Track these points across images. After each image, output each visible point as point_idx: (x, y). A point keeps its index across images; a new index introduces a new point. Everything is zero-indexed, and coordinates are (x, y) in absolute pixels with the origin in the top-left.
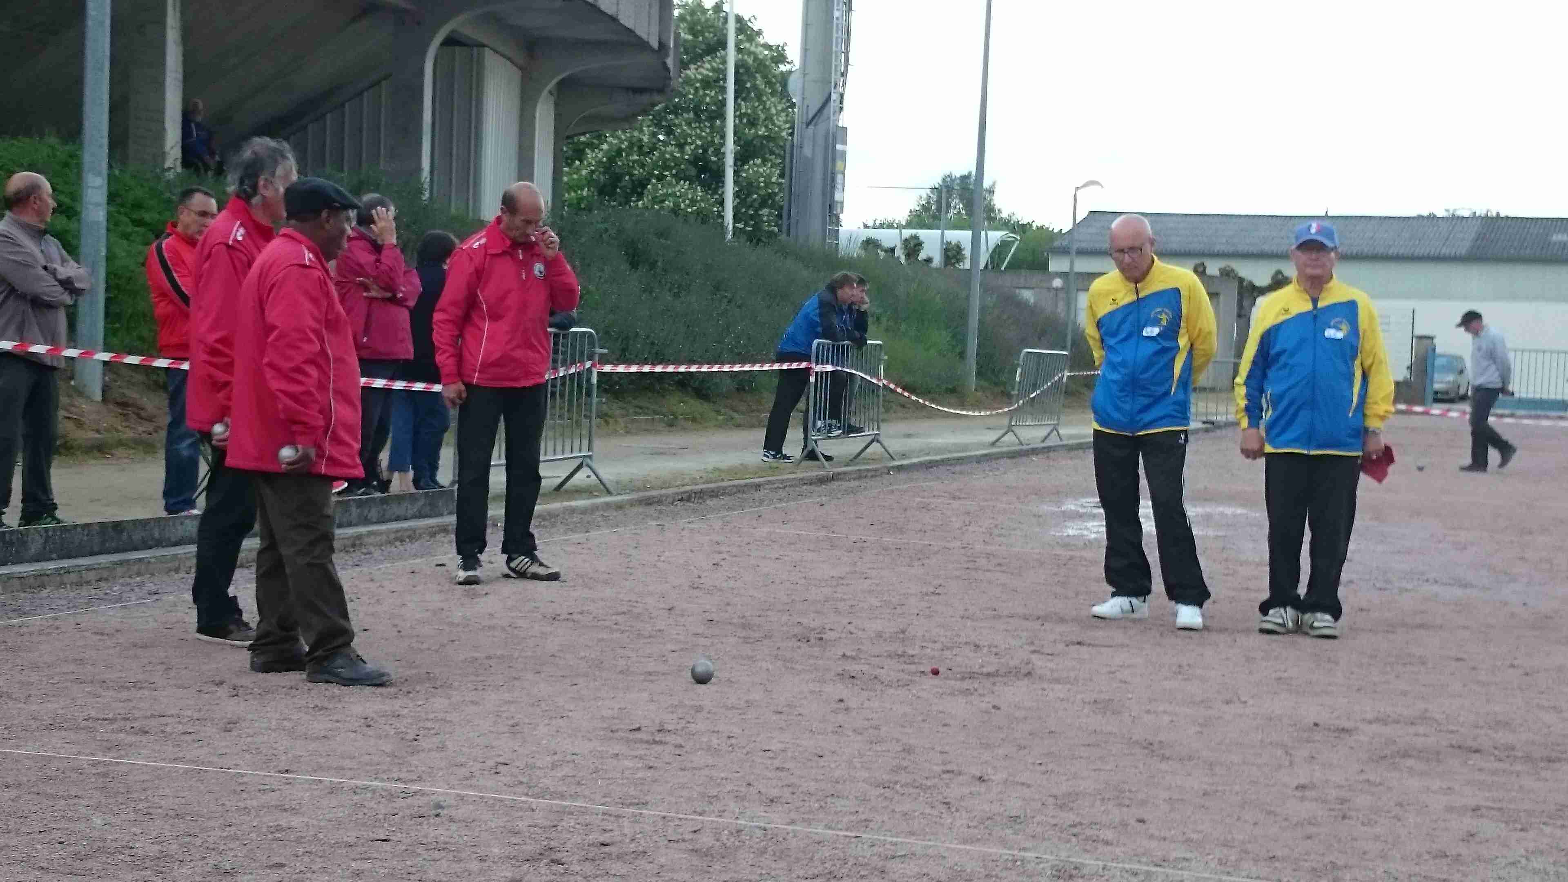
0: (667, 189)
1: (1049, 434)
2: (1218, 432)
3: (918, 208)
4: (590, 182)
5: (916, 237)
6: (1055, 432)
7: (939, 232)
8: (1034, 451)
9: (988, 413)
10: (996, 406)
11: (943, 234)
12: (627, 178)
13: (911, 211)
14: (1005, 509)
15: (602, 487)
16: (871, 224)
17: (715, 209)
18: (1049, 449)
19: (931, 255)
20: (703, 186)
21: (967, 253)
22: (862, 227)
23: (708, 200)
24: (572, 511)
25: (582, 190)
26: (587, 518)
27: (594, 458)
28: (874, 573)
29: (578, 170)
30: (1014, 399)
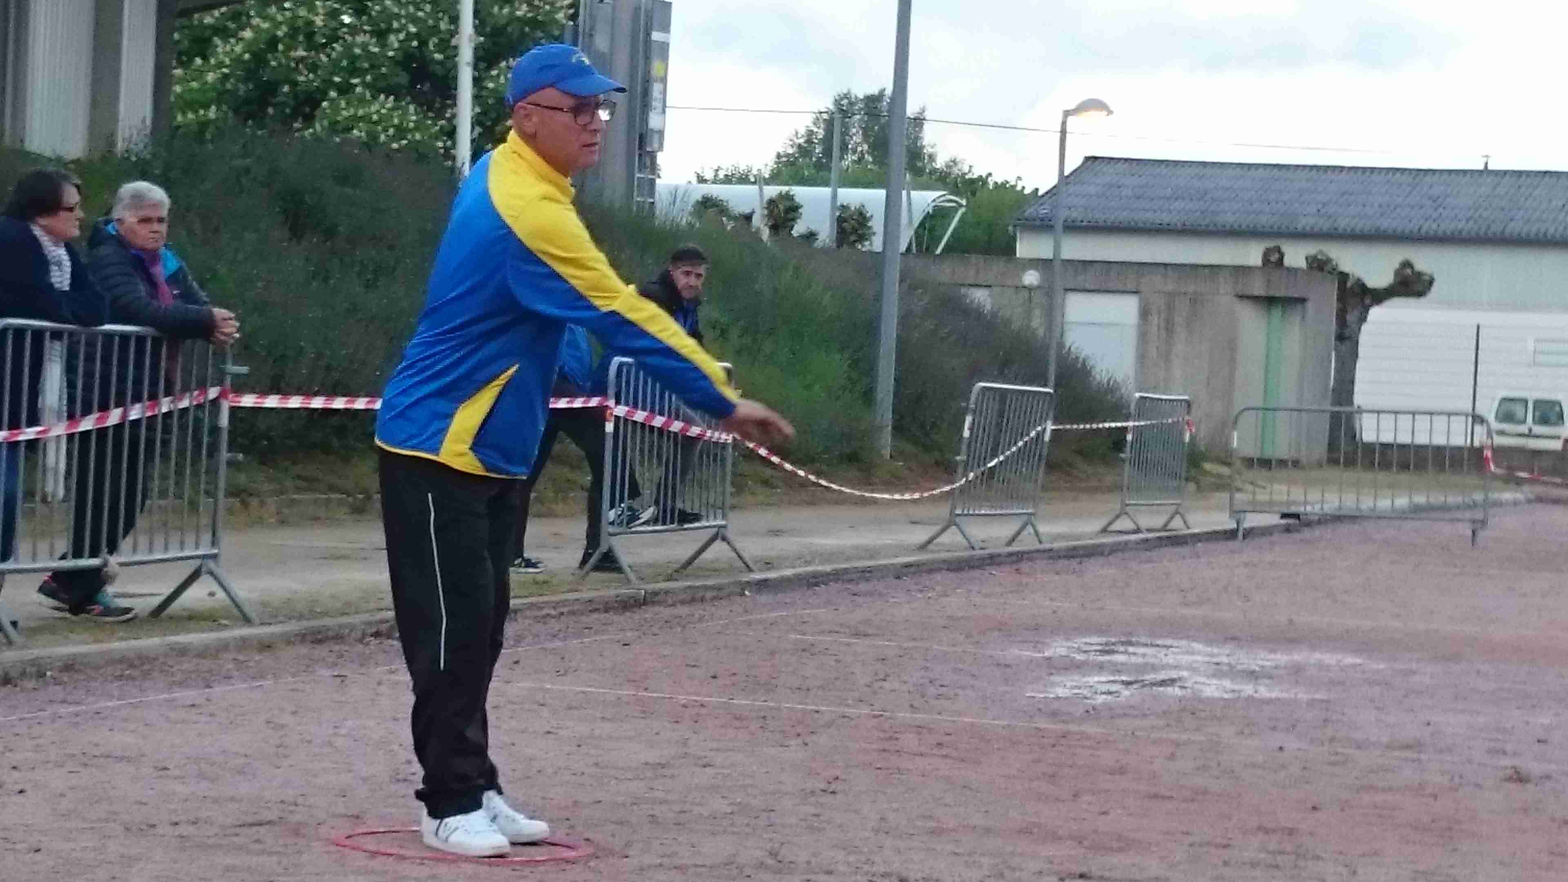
0: (357, 108)
1: (1018, 533)
2: (1307, 533)
3: (790, 151)
4: (221, 96)
5: (789, 197)
6: (1030, 529)
7: (827, 191)
8: (993, 560)
9: (917, 496)
10: (927, 485)
11: (834, 196)
12: (286, 89)
13: (779, 156)
14: (945, 653)
15: (235, 611)
16: (709, 175)
17: (440, 144)
18: (1019, 557)
19: (814, 228)
20: (421, 105)
21: (877, 224)
22: (694, 180)
23: (428, 128)
24: (182, 651)
25: (207, 107)
26: (206, 664)
27: (222, 559)
28: (719, 759)
29: (200, 73)
30: (960, 470)
